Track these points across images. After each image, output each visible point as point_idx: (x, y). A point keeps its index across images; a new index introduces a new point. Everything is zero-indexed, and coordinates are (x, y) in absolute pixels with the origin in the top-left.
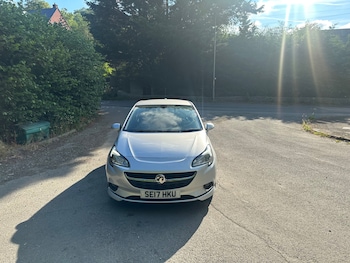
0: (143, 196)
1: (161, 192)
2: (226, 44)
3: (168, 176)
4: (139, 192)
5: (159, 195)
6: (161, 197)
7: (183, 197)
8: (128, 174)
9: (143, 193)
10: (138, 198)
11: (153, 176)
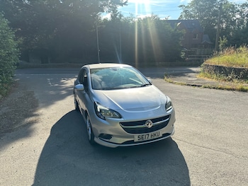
0: (136, 139)
1: (150, 134)
2: (104, 26)
3: (154, 120)
4: (133, 137)
5: (148, 137)
6: (150, 138)
7: (164, 135)
8: (122, 123)
9: (136, 137)
10: (132, 142)
11: (143, 122)
